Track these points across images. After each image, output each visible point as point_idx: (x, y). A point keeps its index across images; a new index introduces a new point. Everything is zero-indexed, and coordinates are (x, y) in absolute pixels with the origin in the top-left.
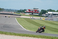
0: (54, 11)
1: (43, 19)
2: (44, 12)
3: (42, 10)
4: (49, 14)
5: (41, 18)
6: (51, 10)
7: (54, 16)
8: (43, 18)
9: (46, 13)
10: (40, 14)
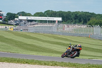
0: (29, 15)
1: (10, 29)
2: (11, 16)
3: (8, 14)
4: (21, 20)
5: (7, 26)
6: (23, 14)
7: (30, 23)
8: (10, 27)
9: (16, 19)
10: (4, 20)
